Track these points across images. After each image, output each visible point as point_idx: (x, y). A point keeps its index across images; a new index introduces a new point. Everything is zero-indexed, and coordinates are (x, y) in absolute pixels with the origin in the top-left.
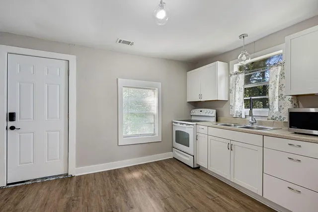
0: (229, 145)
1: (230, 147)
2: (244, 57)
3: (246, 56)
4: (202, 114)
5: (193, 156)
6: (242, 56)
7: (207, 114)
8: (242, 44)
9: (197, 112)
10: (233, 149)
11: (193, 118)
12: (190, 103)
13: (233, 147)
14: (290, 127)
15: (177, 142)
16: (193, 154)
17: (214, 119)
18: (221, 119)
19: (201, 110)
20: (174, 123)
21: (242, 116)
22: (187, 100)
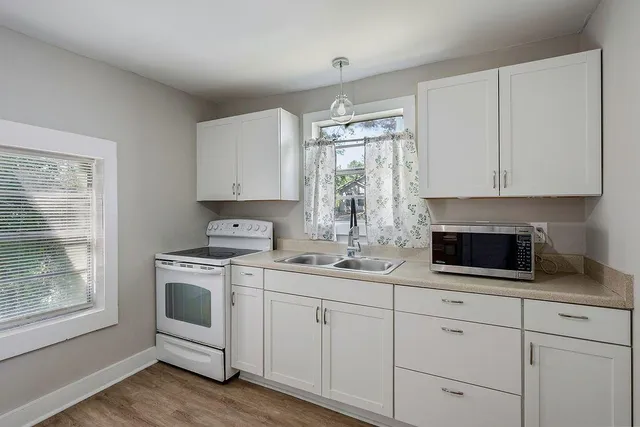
0: (319, 312)
1: (322, 318)
2: (342, 109)
3: (346, 106)
4: (237, 232)
5: (224, 350)
6: (336, 107)
7: (252, 234)
8: (337, 80)
9: (223, 227)
10: (328, 320)
11: (213, 244)
12: (205, 204)
13: (328, 315)
14: (434, 263)
15: (169, 314)
16: (221, 344)
17: (268, 245)
18: (286, 244)
19: (236, 221)
20: (159, 263)
21: (328, 236)
22: (196, 196)
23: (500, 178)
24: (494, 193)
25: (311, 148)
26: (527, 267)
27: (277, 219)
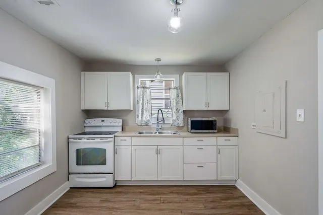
0: (157, 150)
3: (160, 76)
4: (104, 124)
5: (112, 174)
6: (157, 76)
7: (112, 124)
9: (96, 122)
10: (160, 153)
13: (160, 151)
14: (192, 130)
15: (78, 164)
16: (112, 171)
17: (120, 129)
20: (72, 140)
21: (147, 124)
22: (81, 107)
23: (207, 104)
24: (206, 109)
25: (140, 89)
26: (216, 129)
27: (124, 118)
